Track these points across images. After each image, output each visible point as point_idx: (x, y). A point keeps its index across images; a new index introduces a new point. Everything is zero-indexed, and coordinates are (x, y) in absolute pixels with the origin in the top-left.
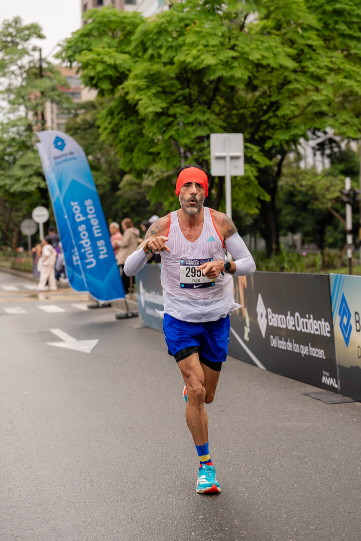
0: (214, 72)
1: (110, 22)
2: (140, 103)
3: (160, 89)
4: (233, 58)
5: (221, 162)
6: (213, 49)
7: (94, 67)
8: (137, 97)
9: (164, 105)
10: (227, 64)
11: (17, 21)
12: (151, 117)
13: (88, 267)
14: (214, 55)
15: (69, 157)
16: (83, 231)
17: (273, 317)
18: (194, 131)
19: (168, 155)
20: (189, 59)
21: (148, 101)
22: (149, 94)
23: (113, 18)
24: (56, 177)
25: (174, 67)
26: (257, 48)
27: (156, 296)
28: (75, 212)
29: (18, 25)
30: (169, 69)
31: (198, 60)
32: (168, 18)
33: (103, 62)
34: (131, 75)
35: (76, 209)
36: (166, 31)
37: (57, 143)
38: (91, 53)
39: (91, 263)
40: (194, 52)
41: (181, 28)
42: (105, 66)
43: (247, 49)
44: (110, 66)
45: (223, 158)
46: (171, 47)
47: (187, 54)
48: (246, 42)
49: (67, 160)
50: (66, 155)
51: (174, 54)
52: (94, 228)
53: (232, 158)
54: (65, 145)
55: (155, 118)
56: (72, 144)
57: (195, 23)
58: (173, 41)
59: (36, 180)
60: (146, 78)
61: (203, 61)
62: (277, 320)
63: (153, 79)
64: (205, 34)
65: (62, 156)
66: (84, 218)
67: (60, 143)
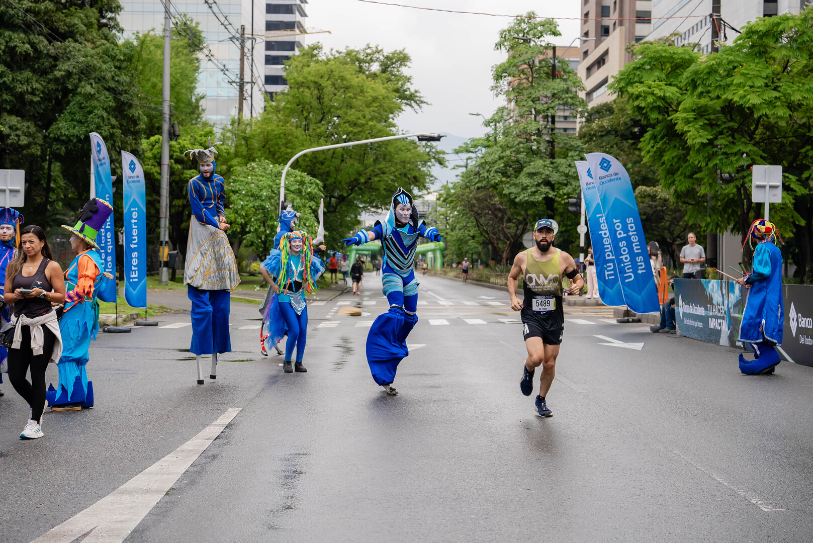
0: (759, 110)
1: (662, 56)
2: (689, 134)
3: (707, 122)
4: (776, 98)
5: (761, 191)
6: (758, 90)
7: (645, 98)
8: (686, 129)
9: (710, 137)
10: (771, 103)
11: (531, 16)
12: (697, 146)
13: (627, 281)
14: (759, 95)
15: (613, 177)
16: (624, 247)
17: (802, 320)
18: (737, 161)
19: (710, 181)
20: (736, 99)
21: (696, 133)
22: (697, 126)
23: (664, 54)
24: (600, 196)
25: (720, 101)
26: (798, 90)
27: (695, 307)
28: (617, 229)
29: (532, 21)
30: (715, 103)
31: (744, 100)
32: (718, 61)
33: (653, 94)
34: (680, 108)
35: (618, 226)
36: (716, 72)
37: (603, 164)
38: (642, 85)
39: (630, 277)
40: (741, 92)
41: (730, 69)
42: (655, 98)
43: (789, 91)
44: (659, 97)
45: (764, 187)
46: (720, 86)
47: (734, 94)
48: (788, 83)
49: (611, 180)
50: (611, 175)
51: (722, 93)
52: (634, 245)
53: (771, 187)
54: (611, 165)
55: (702, 148)
56: (616, 166)
57: (742, 66)
58: (721, 81)
60: (694, 111)
61: (749, 100)
62: (805, 323)
63: (700, 112)
64: (752, 76)
65: (608, 176)
66: (625, 235)
67: (605, 165)
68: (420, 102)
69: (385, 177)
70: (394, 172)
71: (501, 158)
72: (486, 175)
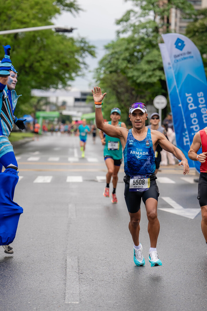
15: (187, 56)
16: (194, 117)
24: (175, 72)
28: (189, 102)
35: (190, 100)
37: (178, 44)
49: (185, 58)
50: (184, 54)
52: (203, 116)
54: (184, 45)
56: (190, 45)
59: (158, 73)
65: (181, 55)
66: (196, 107)
67: (180, 44)
68: (77, 9)
69: (43, 63)
70: (50, 59)
71: (127, 49)
72: (115, 62)
